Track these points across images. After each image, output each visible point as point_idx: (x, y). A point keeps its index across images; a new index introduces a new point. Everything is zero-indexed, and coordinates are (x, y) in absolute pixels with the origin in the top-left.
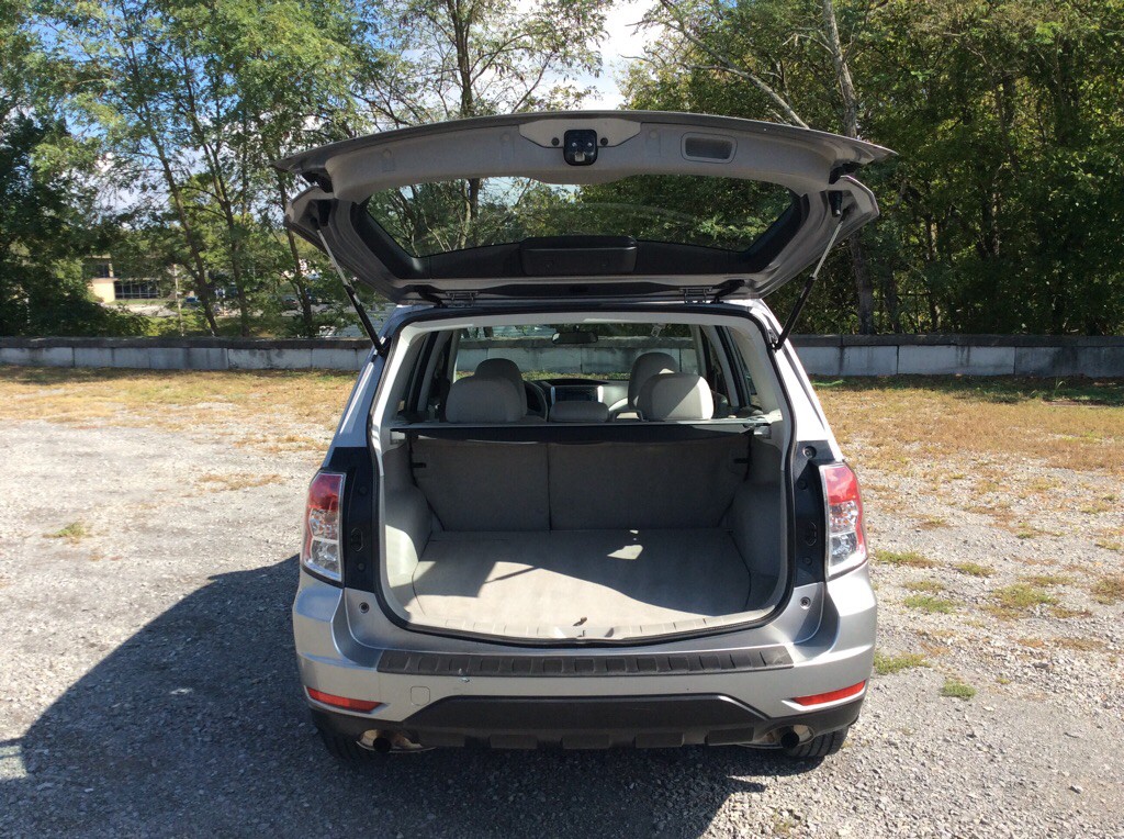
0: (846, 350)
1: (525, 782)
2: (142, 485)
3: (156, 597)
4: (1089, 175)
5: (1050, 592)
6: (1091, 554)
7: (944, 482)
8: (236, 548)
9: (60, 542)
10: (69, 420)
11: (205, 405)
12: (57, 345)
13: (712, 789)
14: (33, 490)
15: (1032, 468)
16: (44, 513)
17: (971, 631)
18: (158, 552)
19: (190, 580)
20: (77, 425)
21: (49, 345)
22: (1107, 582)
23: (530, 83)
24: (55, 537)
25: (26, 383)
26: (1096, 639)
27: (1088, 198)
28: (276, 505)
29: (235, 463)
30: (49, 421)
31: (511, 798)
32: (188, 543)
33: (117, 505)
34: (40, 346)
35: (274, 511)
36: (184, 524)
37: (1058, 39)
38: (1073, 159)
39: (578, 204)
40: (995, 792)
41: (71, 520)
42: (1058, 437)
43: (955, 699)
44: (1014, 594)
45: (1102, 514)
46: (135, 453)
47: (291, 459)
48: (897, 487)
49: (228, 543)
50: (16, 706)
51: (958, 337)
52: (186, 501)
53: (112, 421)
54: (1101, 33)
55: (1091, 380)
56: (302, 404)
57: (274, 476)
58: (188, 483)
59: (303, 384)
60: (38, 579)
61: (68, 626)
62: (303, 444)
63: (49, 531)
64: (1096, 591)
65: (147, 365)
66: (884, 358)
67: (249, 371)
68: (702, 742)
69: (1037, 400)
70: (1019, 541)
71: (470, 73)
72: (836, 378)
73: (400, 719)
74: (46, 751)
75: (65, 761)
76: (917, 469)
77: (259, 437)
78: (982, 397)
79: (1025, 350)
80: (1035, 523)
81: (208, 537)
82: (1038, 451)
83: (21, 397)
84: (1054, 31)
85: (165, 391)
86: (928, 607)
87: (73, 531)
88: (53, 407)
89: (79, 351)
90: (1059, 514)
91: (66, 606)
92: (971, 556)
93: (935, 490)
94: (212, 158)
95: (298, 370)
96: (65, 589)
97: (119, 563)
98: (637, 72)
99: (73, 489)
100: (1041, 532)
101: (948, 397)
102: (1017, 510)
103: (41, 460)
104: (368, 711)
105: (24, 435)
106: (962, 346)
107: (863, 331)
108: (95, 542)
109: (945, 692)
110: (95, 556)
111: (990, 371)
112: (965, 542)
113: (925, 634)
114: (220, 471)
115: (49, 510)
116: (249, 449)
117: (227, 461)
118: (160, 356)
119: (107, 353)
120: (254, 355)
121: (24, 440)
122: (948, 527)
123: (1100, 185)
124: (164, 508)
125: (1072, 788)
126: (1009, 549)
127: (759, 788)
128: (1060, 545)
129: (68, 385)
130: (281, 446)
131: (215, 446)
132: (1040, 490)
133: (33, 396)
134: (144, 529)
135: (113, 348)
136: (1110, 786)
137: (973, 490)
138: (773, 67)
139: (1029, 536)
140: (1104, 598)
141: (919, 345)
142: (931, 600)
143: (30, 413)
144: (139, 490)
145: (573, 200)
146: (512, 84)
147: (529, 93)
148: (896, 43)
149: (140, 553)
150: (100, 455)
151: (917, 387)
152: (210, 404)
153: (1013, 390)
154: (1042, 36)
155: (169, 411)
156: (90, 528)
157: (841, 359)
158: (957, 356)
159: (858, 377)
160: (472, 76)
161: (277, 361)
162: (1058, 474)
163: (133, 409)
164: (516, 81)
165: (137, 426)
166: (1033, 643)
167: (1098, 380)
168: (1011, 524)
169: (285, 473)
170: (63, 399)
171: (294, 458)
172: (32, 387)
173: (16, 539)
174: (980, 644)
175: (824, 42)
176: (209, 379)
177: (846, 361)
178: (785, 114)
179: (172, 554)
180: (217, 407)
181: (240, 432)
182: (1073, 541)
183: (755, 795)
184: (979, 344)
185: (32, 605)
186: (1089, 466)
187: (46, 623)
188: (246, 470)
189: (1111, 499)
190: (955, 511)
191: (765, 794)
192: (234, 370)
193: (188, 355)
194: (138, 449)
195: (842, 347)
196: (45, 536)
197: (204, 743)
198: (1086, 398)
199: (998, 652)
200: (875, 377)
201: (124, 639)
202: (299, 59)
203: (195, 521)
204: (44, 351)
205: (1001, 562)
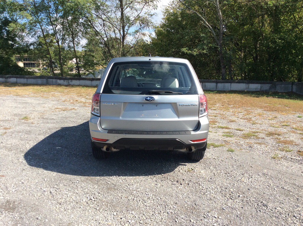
0: (218, 84)
1: (136, 163)
2: (41, 109)
3: (49, 131)
4: (280, 41)
5: (256, 134)
6: (268, 128)
7: (237, 113)
8: (67, 122)
9: (23, 120)
10: (19, 95)
11: (53, 93)
12: (12, 77)
13: (175, 165)
14: (13, 110)
15: (259, 111)
16: (18, 115)
17: (236, 141)
18: (48, 123)
19: (57, 128)
20: (22, 96)
21: (10, 77)
22: (270, 133)
23: (139, 12)
24: (22, 119)
25: (5, 86)
26: (264, 143)
27: (280, 46)
28: (75, 114)
29: (63, 105)
30: (13, 95)
31: (133, 165)
32: (55, 121)
33: (35, 113)
34: (8, 78)
35: (75, 115)
36: (53, 117)
37: (274, 5)
38: (276, 36)
39: (150, 44)
40: (235, 167)
41: (25, 116)
42: (267, 105)
43: (230, 152)
44: (248, 134)
45: (273, 120)
46: (37, 103)
47: (77, 105)
48: (226, 114)
49: (64, 122)
50: (22, 150)
51: (246, 81)
52: (53, 113)
53: (30, 96)
54: (285, 4)
55: (279, 93)
56: (78, 93)
57: (74, 108)
58: (52, 109)
59: (78, 89)
60: (20, 127)
61: (29, 136)
62: (80, 102)
63: (20, 118)
64: (267, 134)
65: (36, 83)
66: (227, 86)
67: (63, 85)
68: (173, 149)
69: (265, 97)
70: (252, 125)
71: (123, 8)
72: (215, 91)
73: (112, 143)
74: (31, 157)
75: (35, 159)
76: (231, 111)
77: (68, 100)
78: (251, 96)
79: (263, 85)
80: (257, 122)
81: (59, 120)
82: (261, 107)
83: (5, 90)
84: (273, 3)
85: (42, 89)
86: (227, 136)
87: (26, 118)
88: (14, 92)
89: (18, 79)
90: (263, 120)
91: (29, 132)
92: (240, 127)
93: (234, 115)
94: (54, 29)
95: (76, 85)
96: (27, 129)
97: (39, 125)
98: (167, 9)
99: (24, 110)
100: (257, 123)
101: (242, 96)
102: (253, 119)
103: (14, 104)
104: (105, 142)
105: (8, 98)
106: (247, 83)
107: (223, 79)
108: (32, 120)
109: (228, 151)
110: (32, 123)
111: (254, 90)
112: (239, 125)
113: (226, 141)
114: (60, 107)
115: (19, 114)
116: (66, 103)
117: (61, 105)
118: (39, 81)
119: (26, 79)
120: (65, 81)
121: (8, 99)
122: (236, 122)
123: (283, 43)
124: (47, 114)
125: (251, 166)
126: (249, 126)
127: (185, 165)
128: (261, 126)
129: (17, 87)
130: (74, 102)
131: (57, 102)
132: (260, 115)
133: (8, 90)
134: (43, 118)
135: (27, 79)
136: (259, 166)
137: (243, 115)
138: (203, 9)
139: (254, 124)
140: (268, 136)
141: (236, 83)
142: (229, 135)
143: (8, 93)
144: (40, 110)
145: (149, 43)
146: (134, 12)
147: (139, 15)
148: (234, 5)
149: (43, 123)
150: (28, 103)
151: (235, 93)
152: (55, 93)
153: (259, 95)
154: (270, 4)
155: (44, 94)
156: (30, 118)
157: (217, 86)
158: (246, 86)
159: (220, 91)
160: (124, 9)
161: (71, 83)
162: (265, 112)
163: (34, 93)
164: (135, 11)
165: (36, 97)
166: (250, 143)
167: (281, 93)
168: (251, 122)
169: (76, 108)
170: (16, 91)
171: (78, 105)
172: (7, 88)
173: (12, 119)
174: (238, 143)
175: (215, 4)
176: (53, 87)
177: (218, 87)
178: (204, 22)
179: (51, 123)
180: (56, 93)
181: (63, 99)
182: (264, 125)
183: (184, 166)
184: (251, 83)
185: (20, 132)
186: (273, 111)
187: (24, 135)
188: (66, 107)
189: (276, 117)
190: (238, 119)
191: (186, 166)
192: (60, 85)
193: (47, 81)
194: (38, 102)
195: (217, 83)
196: (19, 119)
197: (65, 156)
198: (277, 97)
199: (241, 144)
200: (225, 91)
201: (43, 138)
202: (80, 3)
203: (55, 117)
204: (9, 79)
205: (247, 129)
